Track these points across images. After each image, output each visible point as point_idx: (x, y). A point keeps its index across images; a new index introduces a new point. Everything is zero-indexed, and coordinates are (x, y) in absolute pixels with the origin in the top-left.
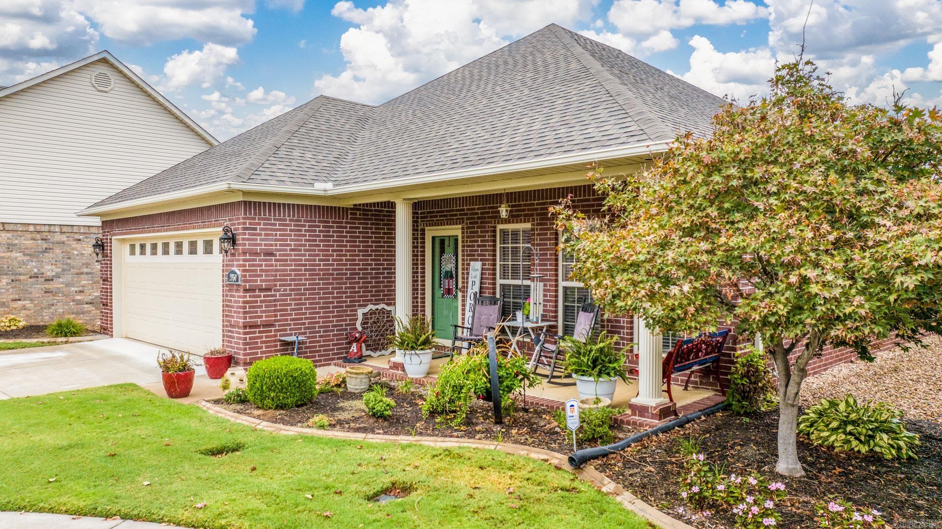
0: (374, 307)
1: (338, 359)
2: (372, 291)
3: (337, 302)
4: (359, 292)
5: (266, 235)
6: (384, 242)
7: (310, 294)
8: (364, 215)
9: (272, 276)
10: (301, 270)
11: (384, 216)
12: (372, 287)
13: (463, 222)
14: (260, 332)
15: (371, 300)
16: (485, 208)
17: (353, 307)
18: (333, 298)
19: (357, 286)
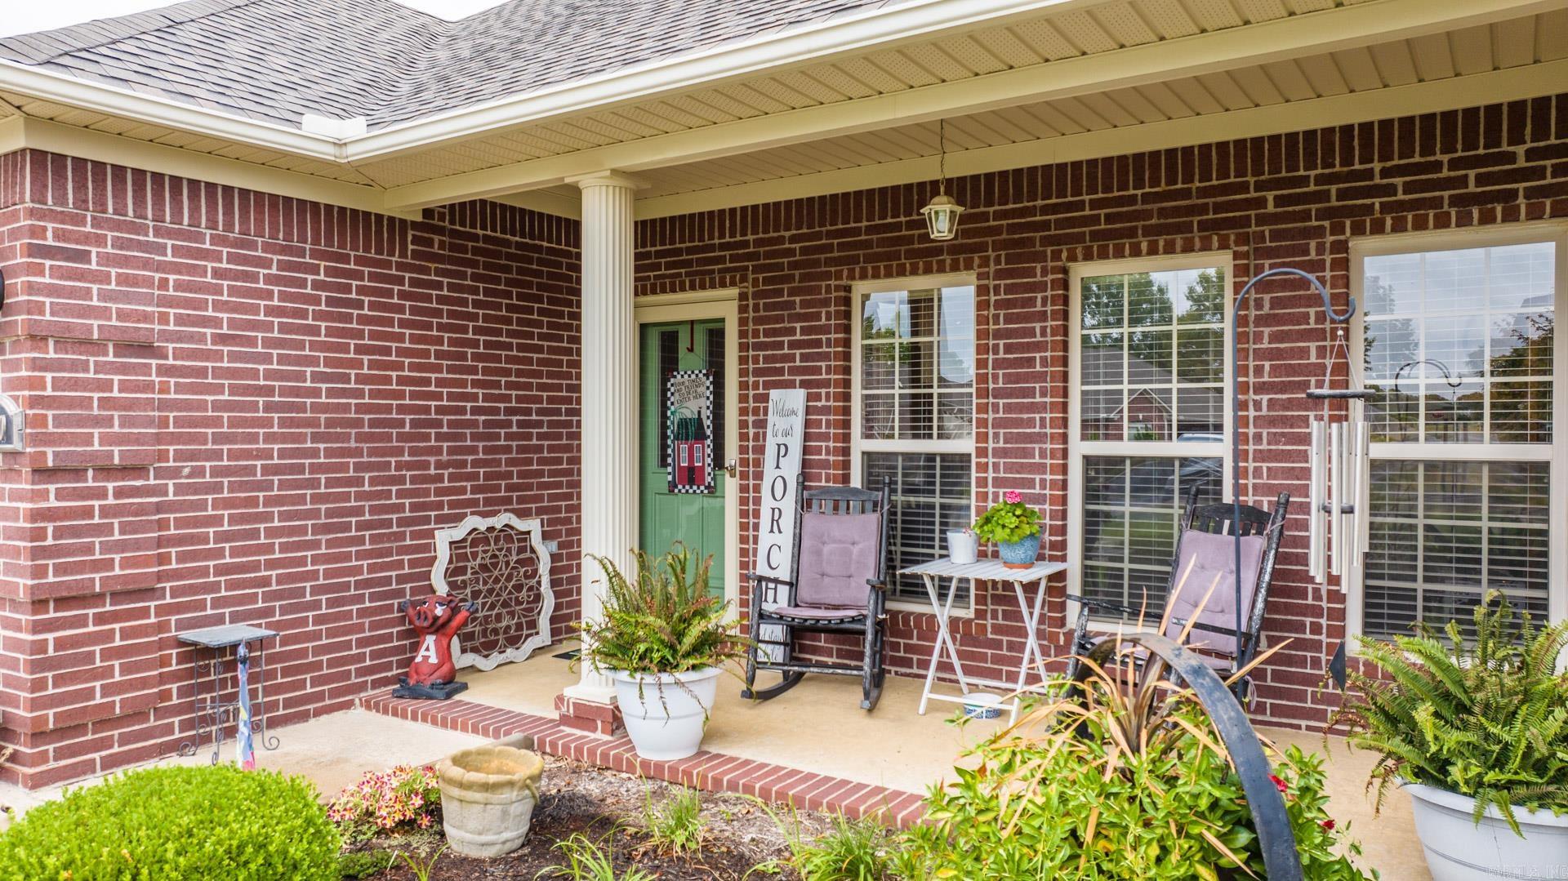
0: (482, 524)
1: (376, 684)
2: (475, 476)
3: (373, 510)
4: (440, 478)
5: (123, 280)
6: (511, 334)
7: (283, 485)
8: (453, 247)
9: (150, 422)
10: (254, 406)
11: (509, 257)
12: (475, 463)
13: (744, 279)
14: (100, 619)
15: (475, 503)
16: (818, 235)
17: (421, 522)
18: (360, 496)
19: (432, 459)
